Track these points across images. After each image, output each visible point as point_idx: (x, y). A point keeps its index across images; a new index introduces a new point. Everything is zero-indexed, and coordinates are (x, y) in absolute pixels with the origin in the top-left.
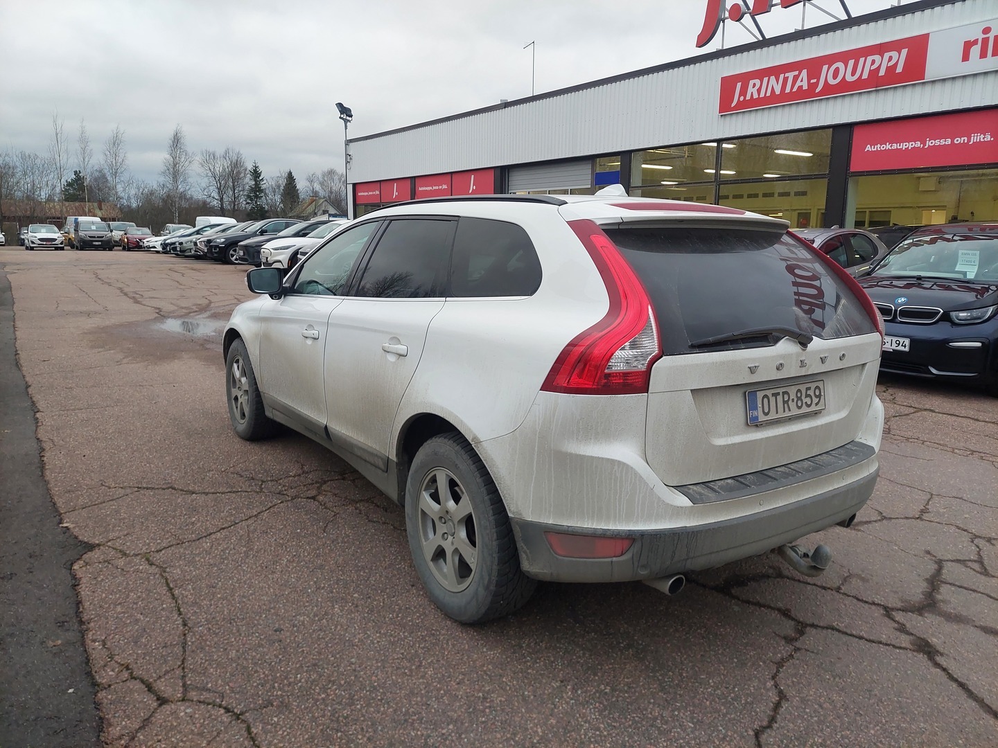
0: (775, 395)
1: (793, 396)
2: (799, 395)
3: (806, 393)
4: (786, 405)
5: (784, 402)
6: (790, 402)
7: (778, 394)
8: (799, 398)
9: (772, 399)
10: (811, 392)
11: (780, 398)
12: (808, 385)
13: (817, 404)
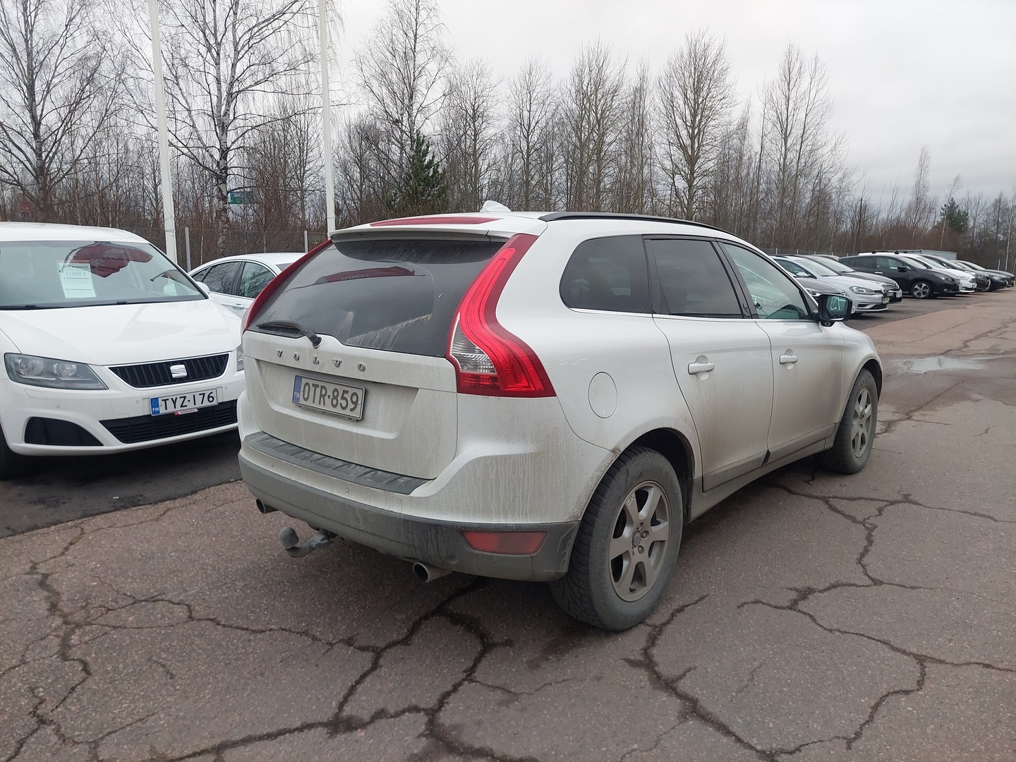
0: (316, 386)
1: (330, 393)
2: (335, 395)
3: (343, 395)
4: (322, 399)
5: (321, 396)
6: (326, 398)
7: (318, 386)
8: (335, 398)
9: (312, 389)
10: (348, 396)
11: (318, 390)
12: (346, 389)
13: (352, 410)
